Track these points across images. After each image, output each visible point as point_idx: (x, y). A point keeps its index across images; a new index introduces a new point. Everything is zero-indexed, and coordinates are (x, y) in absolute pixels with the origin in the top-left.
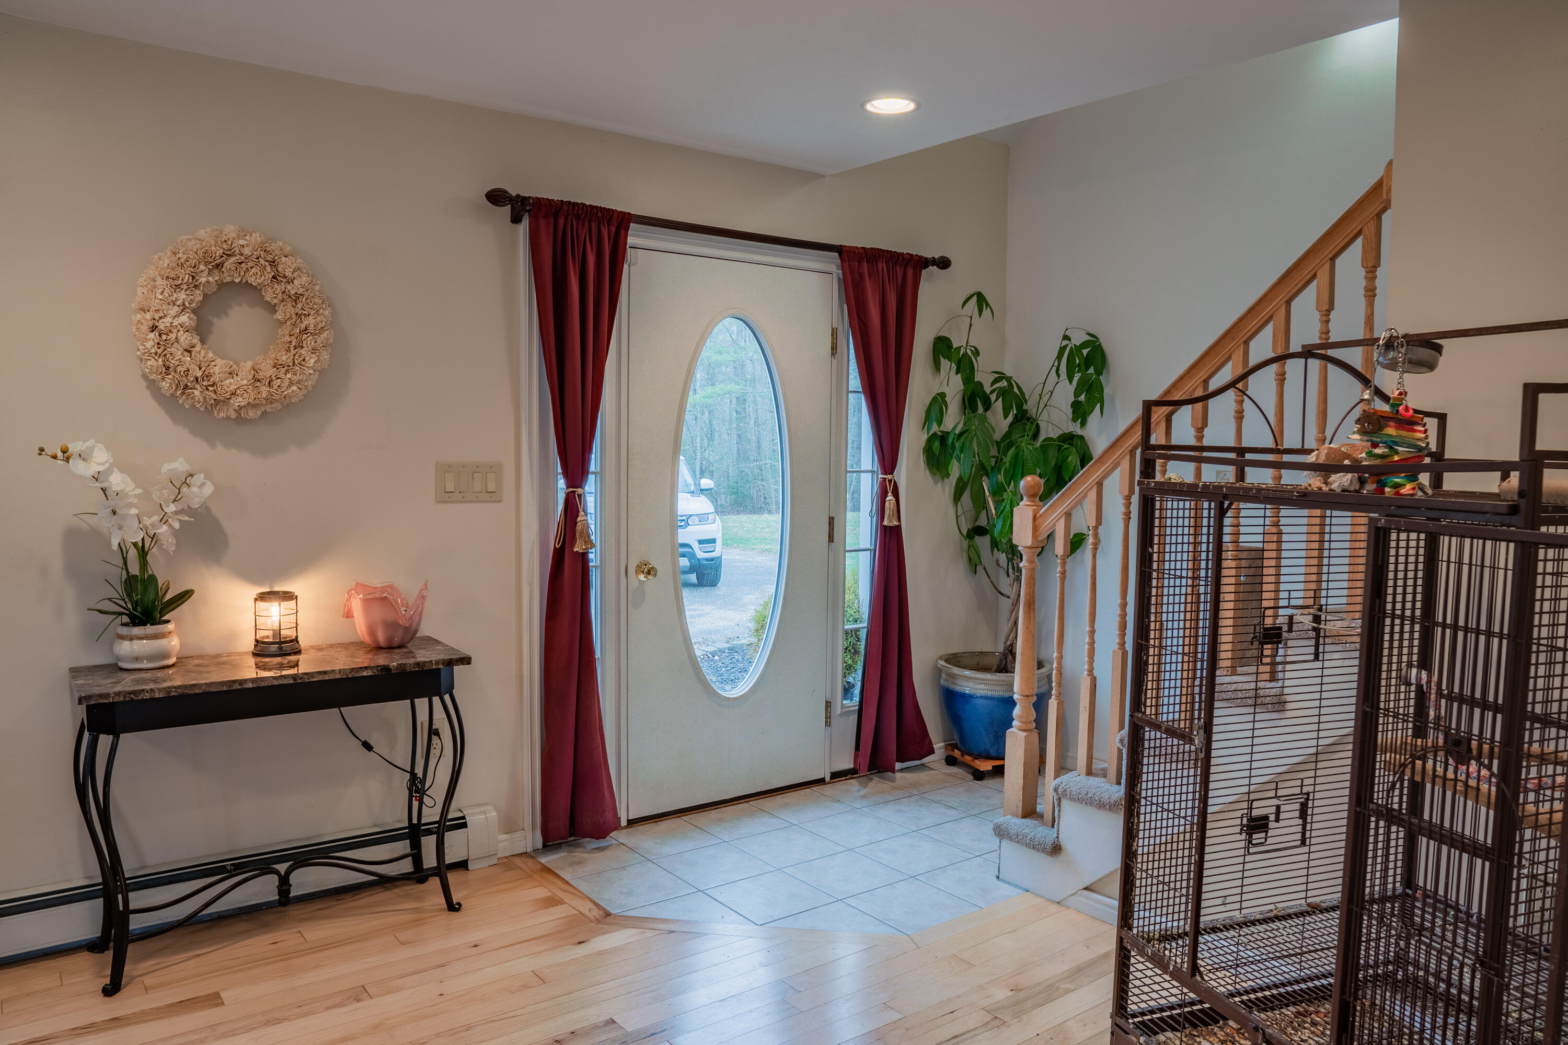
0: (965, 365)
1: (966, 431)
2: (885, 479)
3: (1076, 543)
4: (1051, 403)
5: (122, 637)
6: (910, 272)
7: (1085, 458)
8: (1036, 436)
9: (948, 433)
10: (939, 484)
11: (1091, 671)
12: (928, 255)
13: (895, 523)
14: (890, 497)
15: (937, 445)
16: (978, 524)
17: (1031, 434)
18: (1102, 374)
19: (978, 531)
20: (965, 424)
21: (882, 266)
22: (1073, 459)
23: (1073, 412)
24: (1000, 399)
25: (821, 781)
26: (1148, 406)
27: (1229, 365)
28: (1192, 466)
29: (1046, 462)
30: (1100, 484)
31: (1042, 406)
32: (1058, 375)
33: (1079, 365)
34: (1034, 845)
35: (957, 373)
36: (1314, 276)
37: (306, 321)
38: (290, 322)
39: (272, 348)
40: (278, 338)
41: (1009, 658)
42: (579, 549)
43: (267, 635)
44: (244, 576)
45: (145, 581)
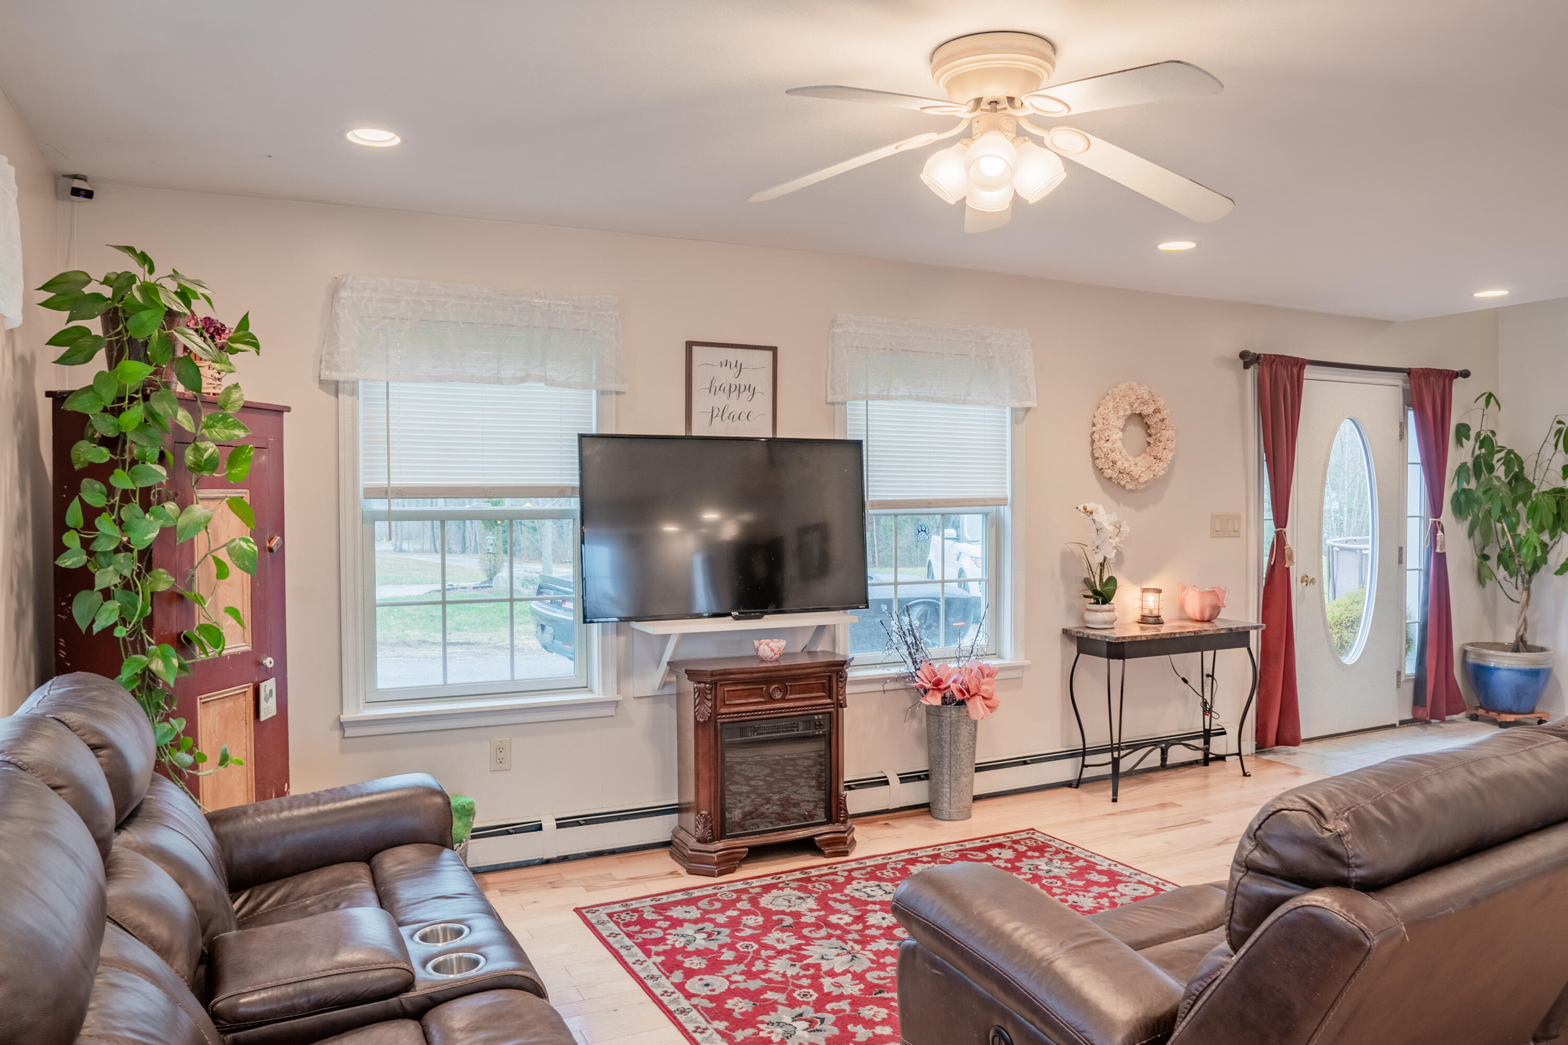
0: (1487, 443)
1: (1491, 489)
2: (1435, 522)
4: (1545, 468)
5: (1088, 610)
6: (1447, 381)
8: (1530, 491)
9: (1467, 490)
12: (1456, 370)
13: (1443, 551)
14: (1439, 533)
15: (1462, 497)
16: (1484, 552)
17: (1527, 490)
19: (1484, 557)
21: (1433, 379)
23: (1564, 473)
24: (1503, 465)
25: (1393, 726)
31: (1535, 471)
32: (1556, 448)
35: (1480, 449)
37: (1169, 433)
38: (1159, 435)
39: (1148, 449)
40: (1149, 444)
41: (1521, 644)
42: (1287, 566)
43: (1146, 612)
44: (1136, 579)
45: (1104, 580)
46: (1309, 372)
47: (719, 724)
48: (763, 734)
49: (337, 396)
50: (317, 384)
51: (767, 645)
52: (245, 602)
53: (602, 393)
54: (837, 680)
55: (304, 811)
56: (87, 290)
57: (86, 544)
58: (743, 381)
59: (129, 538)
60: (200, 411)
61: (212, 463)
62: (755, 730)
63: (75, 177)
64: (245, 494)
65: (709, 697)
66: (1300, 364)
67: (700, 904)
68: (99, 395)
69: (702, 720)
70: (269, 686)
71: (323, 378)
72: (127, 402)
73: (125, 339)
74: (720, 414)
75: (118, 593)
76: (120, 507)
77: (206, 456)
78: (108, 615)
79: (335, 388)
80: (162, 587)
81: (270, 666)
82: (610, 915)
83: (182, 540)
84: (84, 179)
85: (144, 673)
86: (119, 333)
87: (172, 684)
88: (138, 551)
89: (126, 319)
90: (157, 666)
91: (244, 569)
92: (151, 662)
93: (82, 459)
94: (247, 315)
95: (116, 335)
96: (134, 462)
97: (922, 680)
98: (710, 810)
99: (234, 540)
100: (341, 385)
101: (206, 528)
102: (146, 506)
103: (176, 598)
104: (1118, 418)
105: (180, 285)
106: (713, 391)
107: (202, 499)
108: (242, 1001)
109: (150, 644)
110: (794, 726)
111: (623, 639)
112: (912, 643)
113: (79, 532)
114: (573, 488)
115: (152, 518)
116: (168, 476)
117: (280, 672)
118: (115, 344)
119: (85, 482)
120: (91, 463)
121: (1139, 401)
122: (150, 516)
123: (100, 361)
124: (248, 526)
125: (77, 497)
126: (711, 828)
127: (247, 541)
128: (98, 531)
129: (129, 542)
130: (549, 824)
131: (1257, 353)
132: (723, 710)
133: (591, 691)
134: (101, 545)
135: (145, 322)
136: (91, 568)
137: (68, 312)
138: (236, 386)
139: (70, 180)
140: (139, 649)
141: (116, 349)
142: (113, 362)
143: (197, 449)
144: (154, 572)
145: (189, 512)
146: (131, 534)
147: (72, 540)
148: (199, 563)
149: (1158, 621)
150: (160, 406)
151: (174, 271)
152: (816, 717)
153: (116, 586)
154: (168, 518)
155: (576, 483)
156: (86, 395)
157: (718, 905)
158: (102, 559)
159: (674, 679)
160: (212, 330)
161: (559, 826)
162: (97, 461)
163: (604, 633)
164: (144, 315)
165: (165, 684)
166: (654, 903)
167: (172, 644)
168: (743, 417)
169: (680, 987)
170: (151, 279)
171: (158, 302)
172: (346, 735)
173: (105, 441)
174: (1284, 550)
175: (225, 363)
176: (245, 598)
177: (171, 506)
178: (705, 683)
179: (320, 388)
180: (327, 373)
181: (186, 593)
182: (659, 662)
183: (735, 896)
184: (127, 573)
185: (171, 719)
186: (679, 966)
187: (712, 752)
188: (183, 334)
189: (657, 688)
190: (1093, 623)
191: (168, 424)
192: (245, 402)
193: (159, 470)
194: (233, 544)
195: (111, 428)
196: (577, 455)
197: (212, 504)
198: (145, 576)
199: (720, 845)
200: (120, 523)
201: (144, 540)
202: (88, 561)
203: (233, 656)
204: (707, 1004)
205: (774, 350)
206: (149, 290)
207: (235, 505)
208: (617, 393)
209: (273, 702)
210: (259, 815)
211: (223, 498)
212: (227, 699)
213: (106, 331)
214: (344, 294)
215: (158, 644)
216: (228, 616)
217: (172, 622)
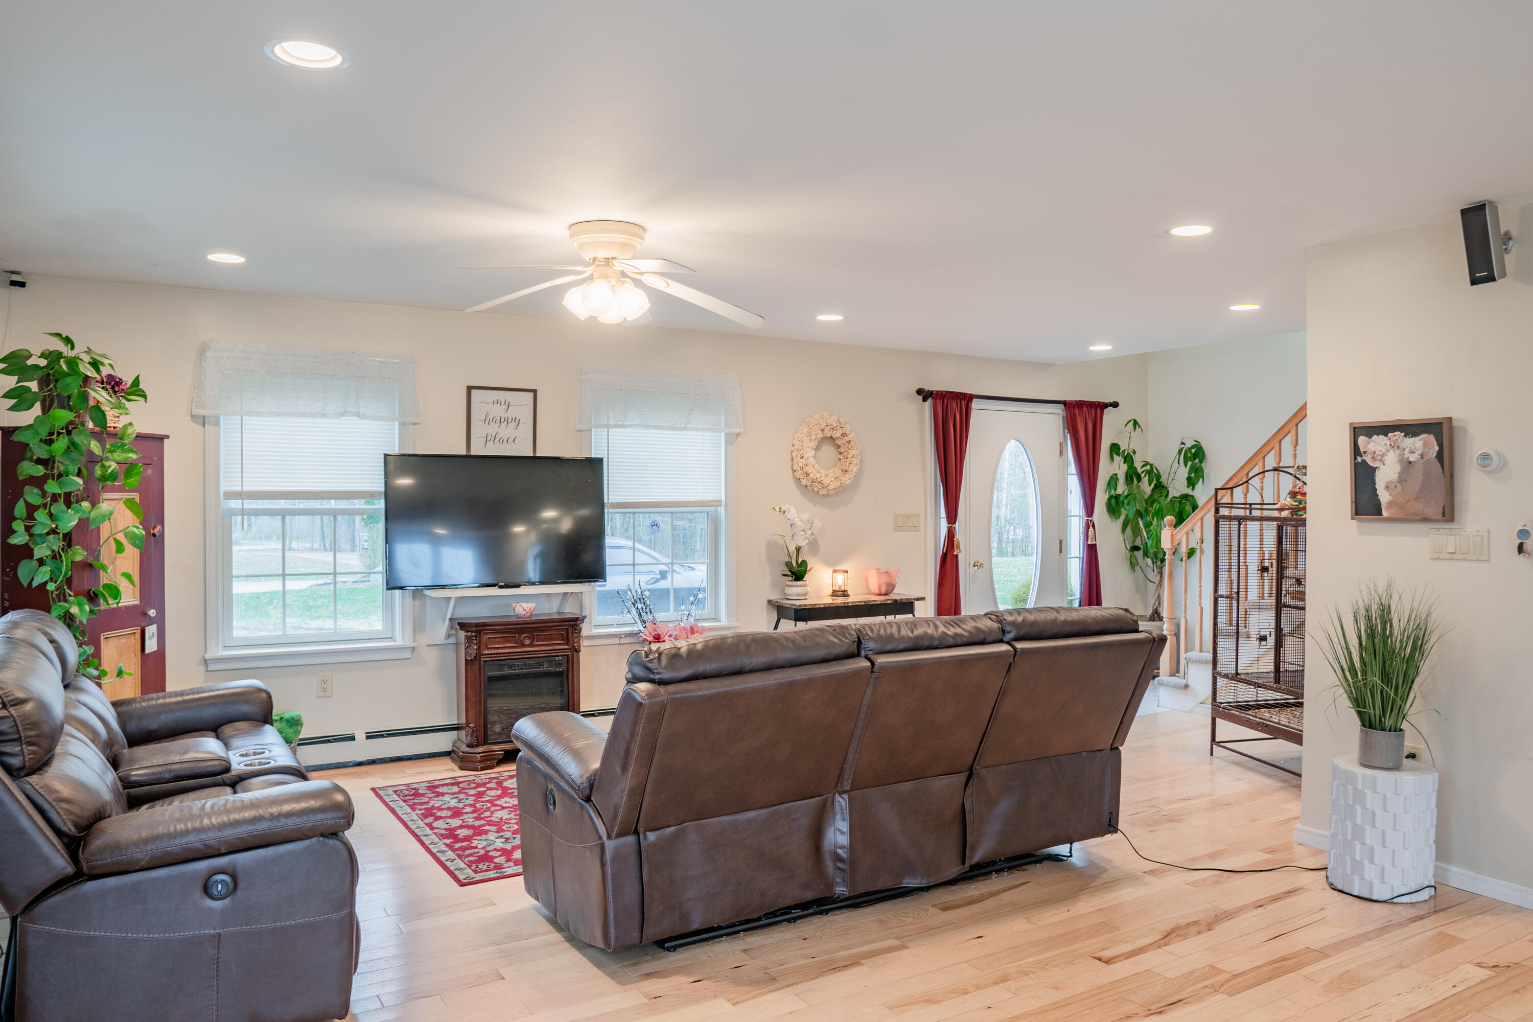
0: (1128, 459)
1: (1130, 494)
2: (1088, 520)
3: (1191, 553)
4: (1175, 478)
5: (788, 586)
6: (1099, 411)
7: (1194, 507)
8: (1167, 496)
9: (1120, 495)
10: (1114, 523)
11: (1200, 604)
12: (1107, 401)
13: (1095, 543)
14: (1091, 529)
15: (1113, 501)
16: (1135, 544)
17: (1165, 495)
18: (1202, 462)
19: (1135, 548)
20: (1129, 491)
21: (1085, 409)
22: (1188, 508)
23: (1188, 483)
24: (1147, 476)
26: (1217, 490)
27: (1257, 467)
28: (1243, 510)
29: (1174, 509)
30: (1202, 519)
31: (1170, 480)
32: (1179, 463)
33: (1190, 457)
34: (1176, 687)
35: (1124, 463)
36: (1289, 432)
37: (853, 452)
38: (846, 453)
39: (838, 464)
40: (840, 459)
41: (1156, 615)
42: (955, 553)
43: (837, 588)
44: (828, 563)
45: (799, 562)
46: (975, 404)
47: (482, 662)
48: (516, 670)
49: (204, 426)
50: (190, 418)
51: (521, 606)
52: (136, 570)
53: (402, 424)
54: (573, 632)
55: (173, 700)
56: (30, 362)
57: (28, 529)
58: (510, 414)
59: (57, 526)
60: (105, 441)
61: (114, 476)
62: (510, 667)
63: (13, 272)
64: (136, 496)
65: (475, 642)
66: (966, 399)
67: (461, 785)
68: (36, 431)
69: (469, 659)
70: (151, 630)
71: (193, 413)
72: (56, 435)
73: (55, 394)
74: (493, 439)
75: (48, 561)
76: (51, 505)
77: (109, 471)
78: (42, 576)
79: (203, 421)
80: (78, 558)
81: (153, 615)
82: (395, 792)
83: (93, 527)
84: (18, 273)
85: (66, 615)
86: (50, 390)
87: (85, 622)
88: (63, 534)
89: (56, 381)
90: (74, 610)
91: (135, 546)
92: (71, 607)
93: (25, 473)
94: (138, 376)
95: (48, 391)
96: (60, 475)
97: (646, 635)
98: (476, 723)
99: (128, 527)
100: (207, 419)
101: (109, 519)
102: (68, 504)
103: (87, 566)
104: (811, 440)
105: (91, 358)
106: (487, 422)
107: (106, 499)
108: (133, 773)
109: (70, 596)
110: (541, 665)
111: (417, 602)
112: (642, 608)
113: (23, 521)
114: (380, 492)
115: (73, 512)
116: (84, 484)
117: (160, 621)
118: (47, 397)
119: (27, 489)
120: (31, 476)
121: (829, 427)
122: (71, 511)
123: (37, 409)
124: (138, 518)
125: (22, 499)
126: (476, 737)
127: (138, 528)
128: (36, 520)
129: (57, 527)
130: (360, 736)
131: (931, 390)
132: (486, 652)
133: (395, 641)
134: (37, 530)
135: (69, 384)
136: (31, 545)
137: (17, 377)
138: (131, 424)
139: (9, 274)
140: (62, 599)
141: (48, 400)
142: (45, 410)
143: (103, 466)
144: (73, 548)
145: (97, 508)
146: (58, 523)
147: (18, 526)
148: (104, 543)
149: (845, 594)
150: (78, 438)
151: (88, 348)
152: (557, 658)
153: (47, 557)
154: (84, 512)
155: (383, 489)
156: (28, 431)
157: (473, 785)
158: (38, 539)
159: (454, 632)
160: (113, 383)
161: (368, 738)
162: (35, 474)
163: (403, 597)
164: (69, 380)
165: (81, 622)
166: (429, 785)
167: (85, 597)
168: (511, 441)
169: (430, 825)
170: (72, 354)
171: (78, 370)
172: (209, 669)
173: (39, 461)
174: (953, 541)
175: (123, 408)
176: (136, 568)
177: (85, 504)
178: (472, 632)
179: (192, 420)
180: (197, 410)
181: (95, 563)
182: (445, 619)
183: (487, 780)
184: (55, 548)
185: (83, 646)
186: (432, 815)
187: (478, 682)
188: (94, 390)
189: (443, 638)
190: (790, 595)
191: (83, 449)
192: (138, 433)
193: (78, 481)
194: (128, 530)
195: (45, 453)
196: (383, 469)
197: (113, 503)
198: (67, 550)
199: (481, 749)
200: (51, 515)
201: (67, 527)
202: (29, 540)
203: (127, 607)
204: (444, 832)
205: (534, 392)
206: (73, 363)
207: (129, 503)
208: (414, 424)
209: (155, 639)
210: (144, 701)
211: (121, 499)
212: (121, 637)
213: (41, 387)
214: (209, 354)
215: (75, 596)
216: (123, 579)
217: (84, 581)
